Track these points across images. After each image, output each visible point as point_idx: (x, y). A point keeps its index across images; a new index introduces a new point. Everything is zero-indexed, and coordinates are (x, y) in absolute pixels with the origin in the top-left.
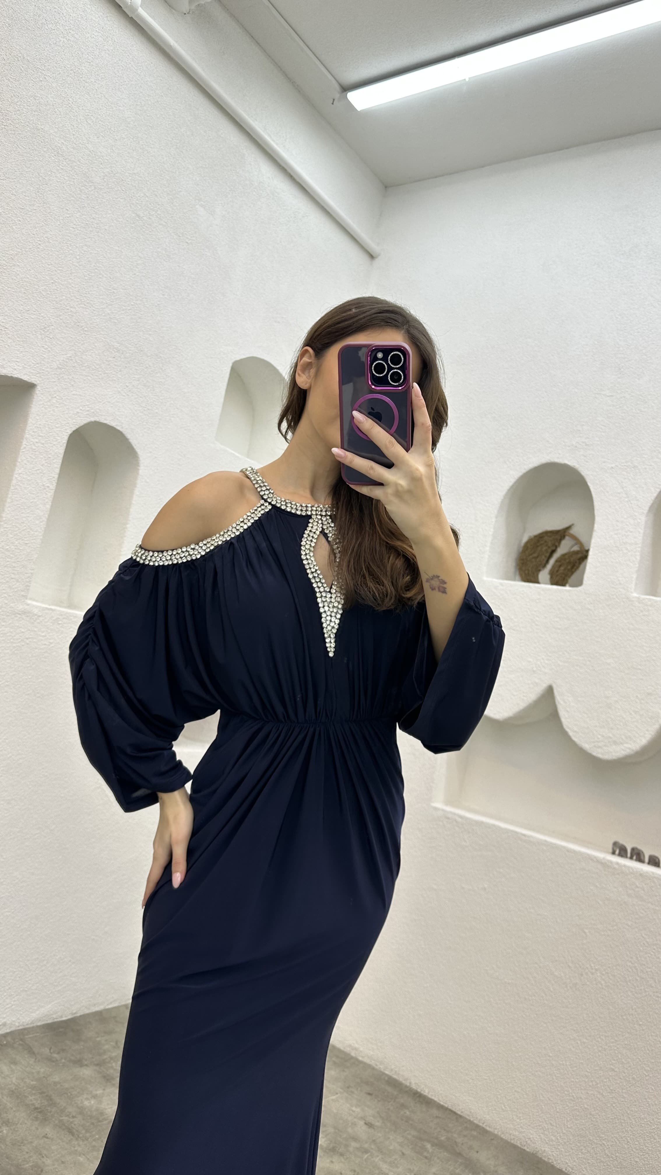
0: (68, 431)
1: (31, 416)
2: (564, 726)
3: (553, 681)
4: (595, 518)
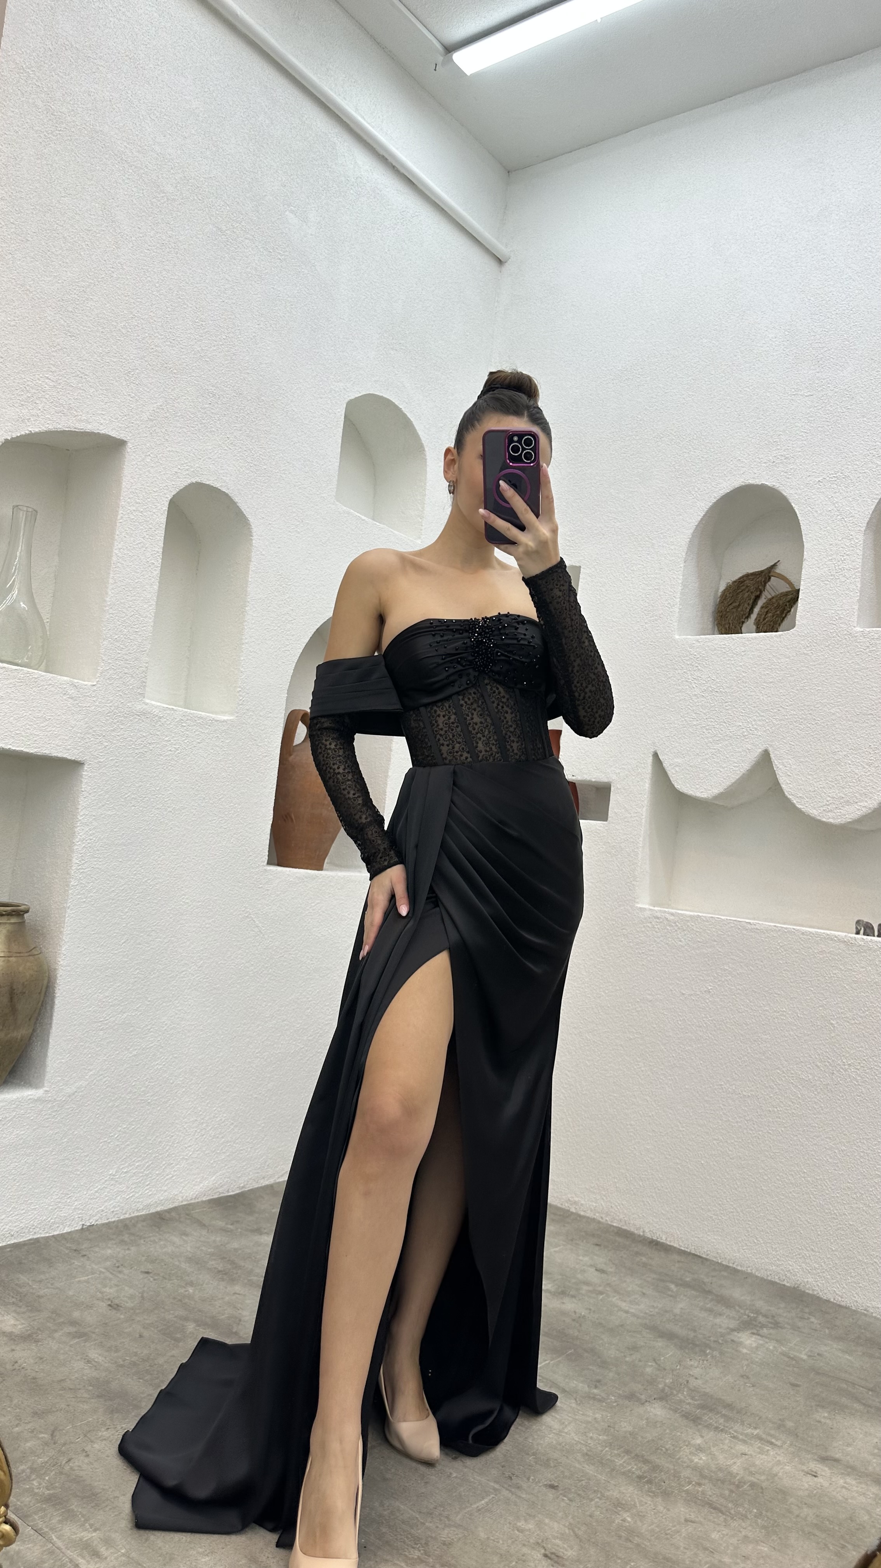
0: (168, 496)
1: (124, 480)
2: (786, 793)
3: (768, 744)
4: (803, 545)
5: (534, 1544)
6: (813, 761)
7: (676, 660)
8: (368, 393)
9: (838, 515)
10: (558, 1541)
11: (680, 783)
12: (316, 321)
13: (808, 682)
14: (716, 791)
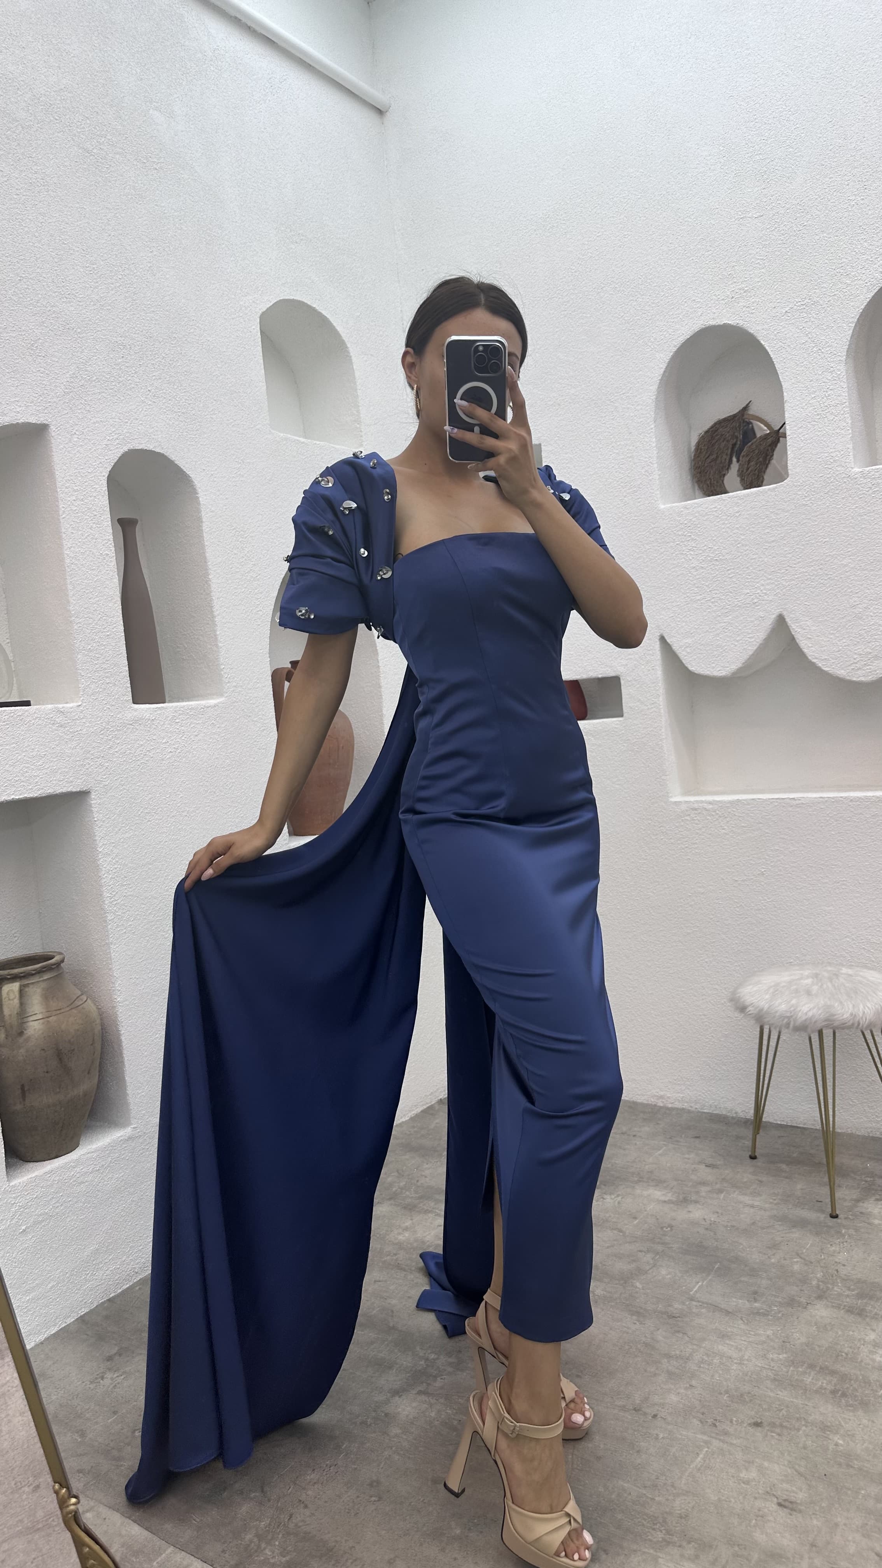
0: (103, 475)
1: (56, 468)
2: (810, 658)
3: (782, 608)
4: (781, 386)
5: (764, 1494)
6: (833, 618)
7: (666, 532)
8: (278, 300)
9: (814, 347)
10: (785, 1486)
11: (694, 664)
12: (208, 231)
13: (814, 535)
14: (734, 667)
